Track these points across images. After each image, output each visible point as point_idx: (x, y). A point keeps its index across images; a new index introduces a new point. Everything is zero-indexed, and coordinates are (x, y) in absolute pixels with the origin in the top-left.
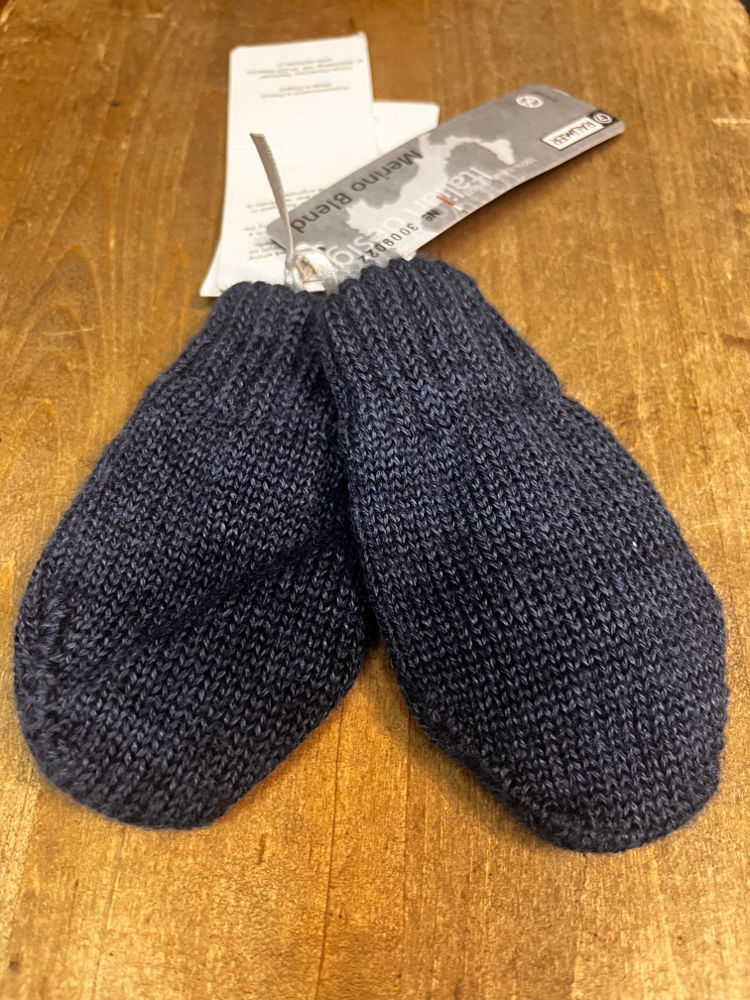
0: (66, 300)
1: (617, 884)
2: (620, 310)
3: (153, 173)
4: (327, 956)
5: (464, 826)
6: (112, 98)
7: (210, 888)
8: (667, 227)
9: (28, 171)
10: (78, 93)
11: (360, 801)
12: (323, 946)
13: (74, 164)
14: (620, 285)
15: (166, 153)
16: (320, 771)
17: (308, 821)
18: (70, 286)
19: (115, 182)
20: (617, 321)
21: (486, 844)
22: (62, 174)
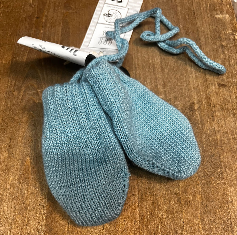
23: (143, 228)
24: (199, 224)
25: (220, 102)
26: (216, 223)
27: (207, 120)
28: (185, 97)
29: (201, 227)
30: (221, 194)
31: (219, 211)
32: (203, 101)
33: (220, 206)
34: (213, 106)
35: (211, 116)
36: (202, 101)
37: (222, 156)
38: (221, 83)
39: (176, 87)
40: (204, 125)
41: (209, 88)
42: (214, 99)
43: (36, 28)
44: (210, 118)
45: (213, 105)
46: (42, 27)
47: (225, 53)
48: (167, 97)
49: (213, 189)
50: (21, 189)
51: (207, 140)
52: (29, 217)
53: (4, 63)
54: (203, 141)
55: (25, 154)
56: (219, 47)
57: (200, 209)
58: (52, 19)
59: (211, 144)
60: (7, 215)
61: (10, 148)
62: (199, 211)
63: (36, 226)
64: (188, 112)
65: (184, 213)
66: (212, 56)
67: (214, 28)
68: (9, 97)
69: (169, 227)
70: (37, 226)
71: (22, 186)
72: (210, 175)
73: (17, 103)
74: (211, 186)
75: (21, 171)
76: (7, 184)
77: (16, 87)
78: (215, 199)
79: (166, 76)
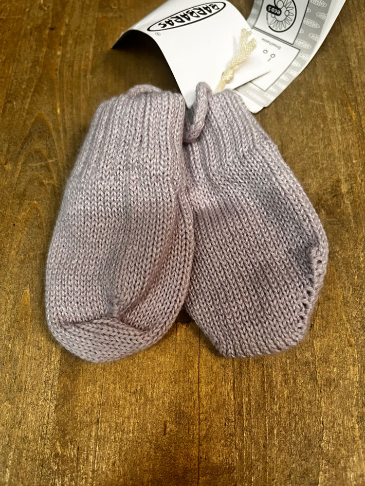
0: (39, 145)
1: (339, 437)
2: (330, 131)
3: (76, 68)
4: (200, 477)
5: (262, 412)
6: (49, 26)
7: (142, 448)
8: (354, 80)
9: (10, 71)
10: (32, 24)
11: (211, 402)
12: (199, 473)
13: (33, 66)
14: (330, 117)
15: (82, 55)
16: (191, 389)
17: (186, 413)
18: (40, 137)
19: (56, 75)
20: (329, 137)
21: (274, 421)
22: (28, 72)
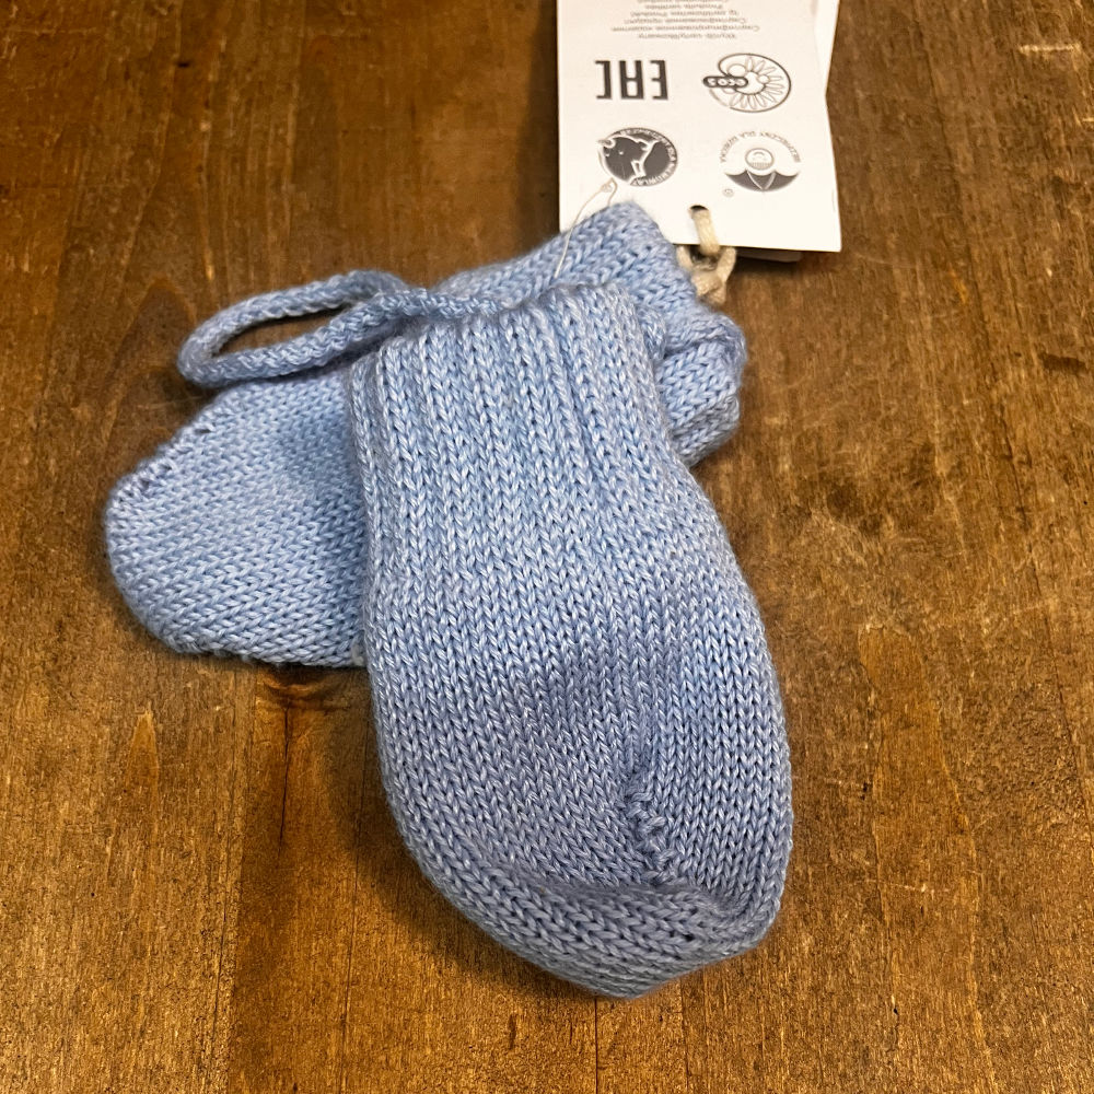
23: (704, 1040)
24: (969, 1018)
25: (1058, 444)
26: (1056, 1012)
27: (998, 525)
28: (886, 424)
29: (979, 1031)
30: (1075, 873)
31: (1068, 953)
32: (974, 437)
33: (1069, 931)
34: (1021, 462)
35: (1013, 509)
36: (968, 439)
37: (1075, 696)
38: (1057, 354)
39: (843, 374)
40: (981, 548)
41: (1000, 375)
42: (1025, 430)
43: (176, 109)
44: (1011, 519)
45: (1024, 458)
46: (207, 105)
47: (1071, 216)
48: (800, 422)
49: (1033, 853)
50: (112, 862)
51: (1000, 619)
52: (151, 992)
53: (27, 274)
54: (980, 627)
55: (129, 694)
56: (1043, 189)
57: (973, 948)
58: (249, 70)
59: (1017, 642)
60: (47, 986)
61: (60, 668)
62: (972, 957)
63: (189, 1033)
64: (903, 488)
65: (896, 968)
66: (1012, 228)
67: (1014, 103)
68: (52, 427)
69: (828, 1035)
70: (194, 1037)
71: (117, 845)
72: (1020, 783)
73: (91, 457)
74: (1026, 835)
75: (114, 775)
76: (44, 839)
77: (86, 381)
78: (1044, 897)
79: (797, 324)
